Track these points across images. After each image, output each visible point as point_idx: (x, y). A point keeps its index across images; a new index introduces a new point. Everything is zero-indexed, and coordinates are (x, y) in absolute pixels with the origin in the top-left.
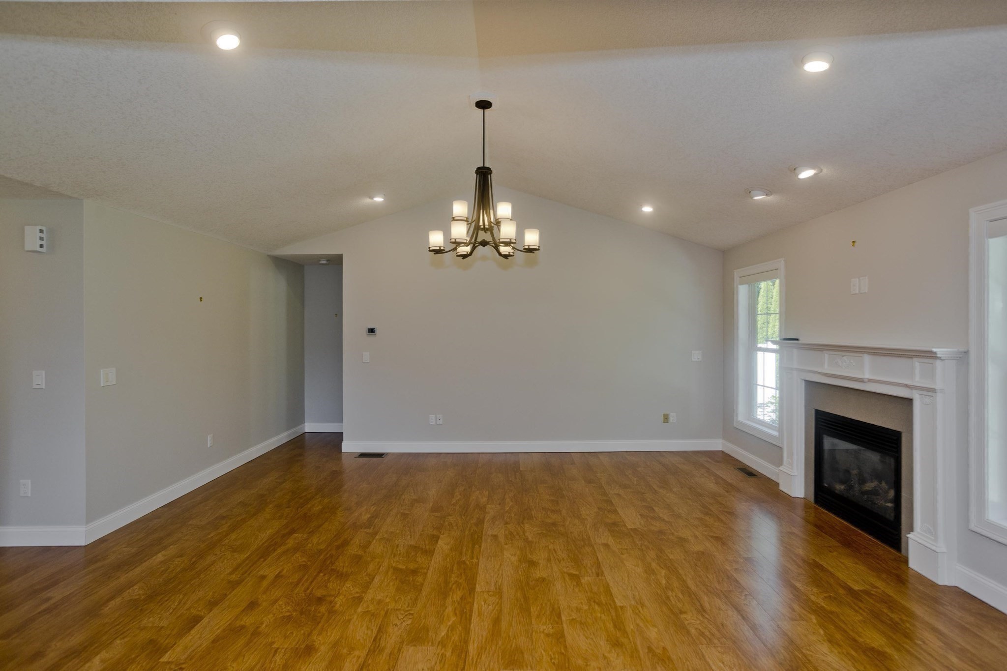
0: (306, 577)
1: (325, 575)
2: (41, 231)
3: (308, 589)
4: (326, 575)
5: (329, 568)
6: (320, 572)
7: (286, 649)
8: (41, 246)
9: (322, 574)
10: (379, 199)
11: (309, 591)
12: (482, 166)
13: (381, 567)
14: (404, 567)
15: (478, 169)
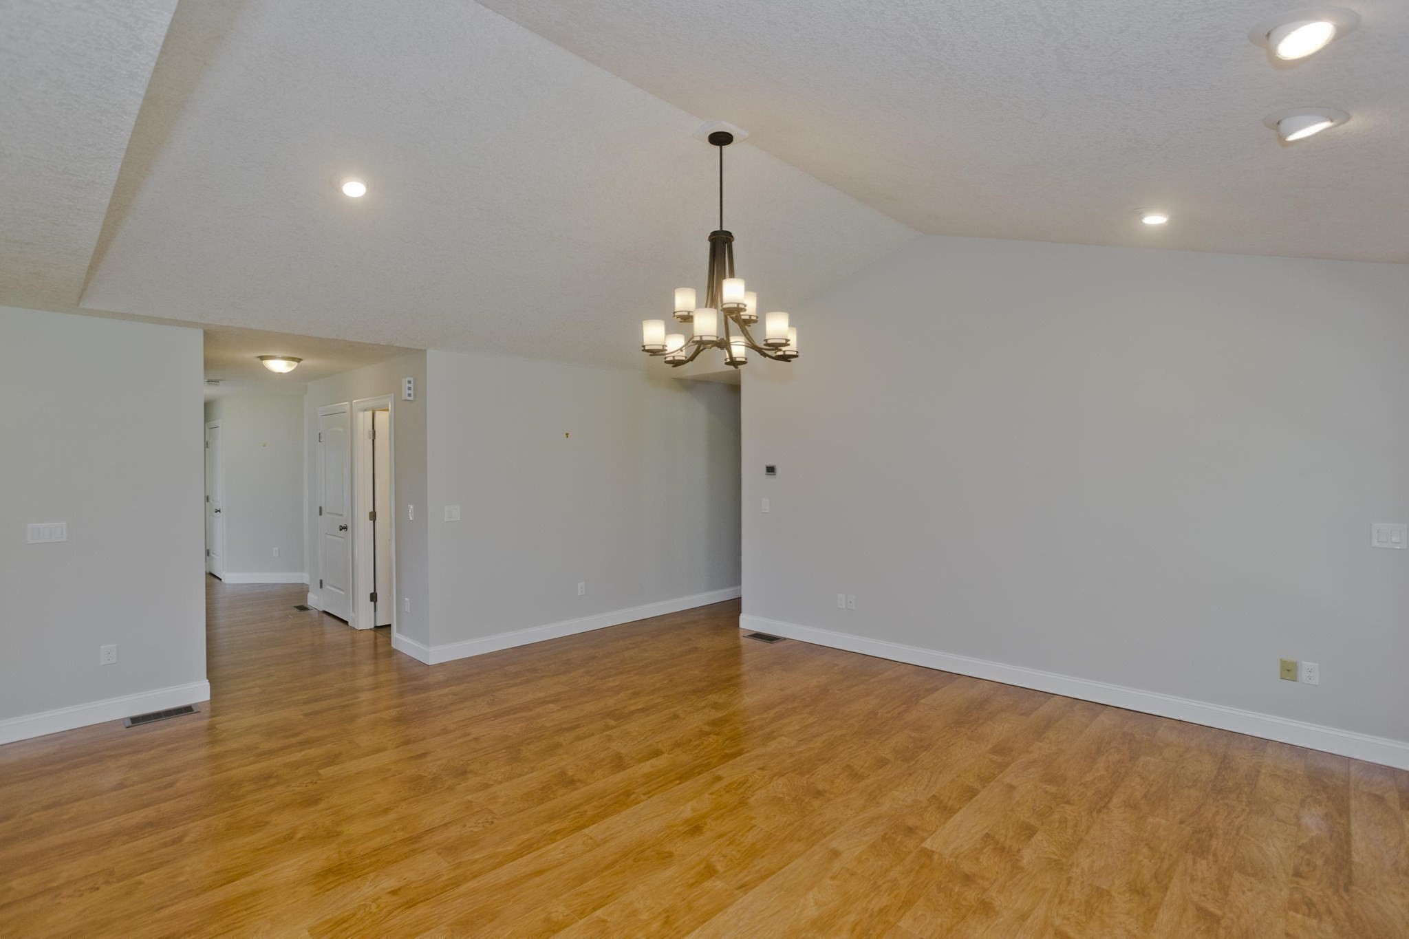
2: (409, 382)
8: (409, 395)
12: (719, 229)
15: (714, 233)
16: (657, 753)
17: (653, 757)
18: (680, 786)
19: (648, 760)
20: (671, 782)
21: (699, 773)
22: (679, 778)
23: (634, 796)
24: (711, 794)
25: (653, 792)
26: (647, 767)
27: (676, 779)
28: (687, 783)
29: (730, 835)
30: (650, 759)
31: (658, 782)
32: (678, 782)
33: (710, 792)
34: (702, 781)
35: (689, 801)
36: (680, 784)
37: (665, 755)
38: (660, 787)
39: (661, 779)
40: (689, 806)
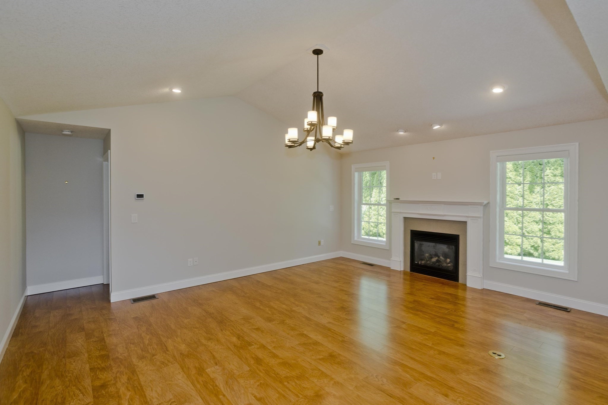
10: (177, 91)
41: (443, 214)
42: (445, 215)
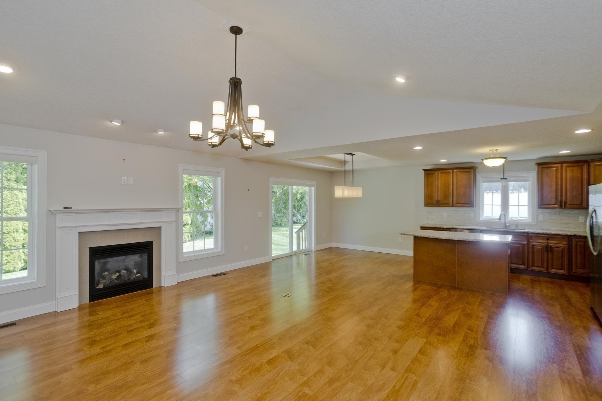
0: (366, 360)
1: (355, 358)
3: (366, 352)
4: (353, 357)
5: (350, 362)
6: (357, 361)
7: (377, 329)
9: (356, 359)
11: (366, 350)
12: (234, 77)
13: (321, 351)
14: (310, 347)
15: (231, 79)
16: (270, 362)
17: (271, 359)
18: (258, 343)
19: (274, 357)
20: (261, 345)
21: (247, 350)
22: (258, 347)
23: (277, 338)
24: (244, 340)
25: (269, 340)
26: (274, 353)
27: (260, 346)
28: (254, 345)
29: (241, 326)
30: (273, 358)
31: (267, 345)
32: (259, 345)
33: (245, 341)
34: (246, 346)
35: (254, 337)
36: (258, 344)
37: (265, 361)
38: (266, 343)
39: (266, 347)
40: (254, 335)
41: (140, 222)
42: (142, 223)
